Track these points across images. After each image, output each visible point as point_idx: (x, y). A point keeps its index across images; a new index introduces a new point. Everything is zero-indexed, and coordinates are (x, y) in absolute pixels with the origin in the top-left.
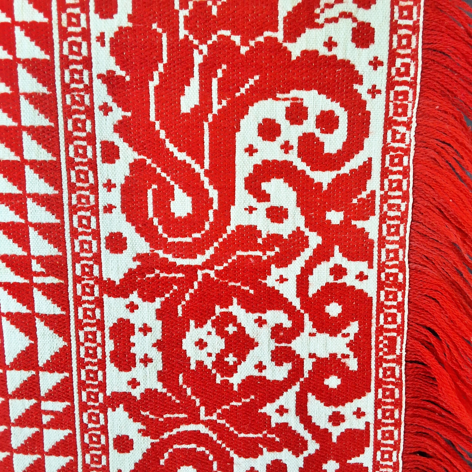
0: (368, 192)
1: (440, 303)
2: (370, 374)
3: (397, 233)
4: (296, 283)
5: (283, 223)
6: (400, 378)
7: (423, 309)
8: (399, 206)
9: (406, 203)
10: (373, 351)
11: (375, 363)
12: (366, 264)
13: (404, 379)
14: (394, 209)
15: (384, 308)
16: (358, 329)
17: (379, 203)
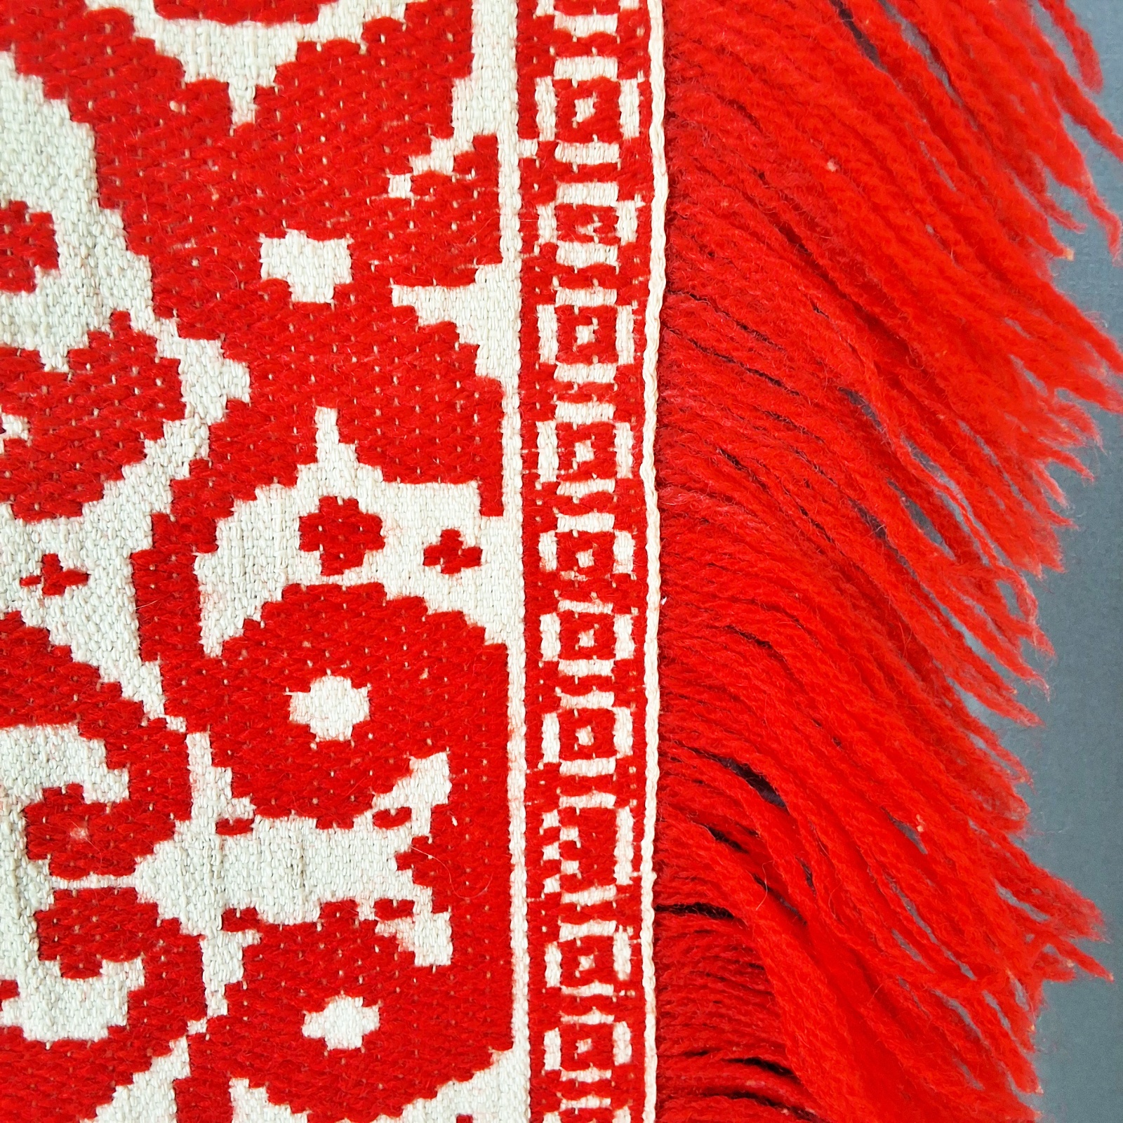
0: (462, 141)
1: (789, 660)
2: (509, 972)
3: (604, 348)
4: (130, 591)
5: (31, 288)
6: (636, 979)
7: (723, 689)
8: (608, 217)
9: (638, 202)
10: (519, 879)
11: (525, 926)
12: (469, 493)
13: (649, 983)
14: (589, 230)
15: (558, 690)
16: (448, 787)
17: (517, 202)
